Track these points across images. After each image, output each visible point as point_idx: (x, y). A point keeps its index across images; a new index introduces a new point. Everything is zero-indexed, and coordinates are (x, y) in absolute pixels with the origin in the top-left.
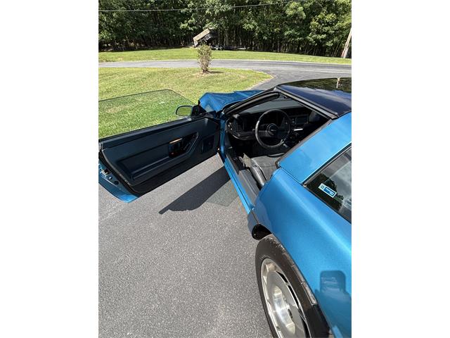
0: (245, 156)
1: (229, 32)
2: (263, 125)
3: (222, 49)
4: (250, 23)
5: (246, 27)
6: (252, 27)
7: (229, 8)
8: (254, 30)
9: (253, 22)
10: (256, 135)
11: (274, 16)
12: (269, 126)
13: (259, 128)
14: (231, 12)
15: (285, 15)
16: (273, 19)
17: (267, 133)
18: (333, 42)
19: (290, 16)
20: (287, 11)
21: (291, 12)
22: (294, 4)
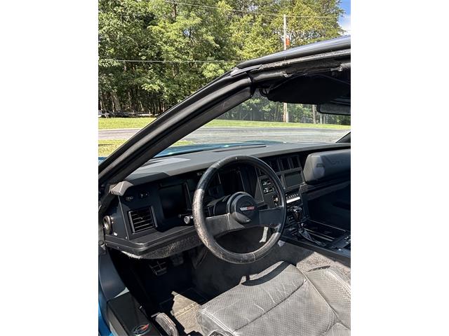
0: (179, 299)
1: (119, 94)
2: (214, 203)
3: (110, 116)
4: (154, 83)
5: (146, 87)
6: (156, 88)
7: (115, 64)
8: (161, 92)
9: (158, 82)
10: (201, 232)
11: (188, 77)
12: (232, 200)
13: (206, 212)
14: (120, 69)
15: (203, 76)
16: (187, 80)
17: (231, 220)
18: (269, 107)
19: (210, 78)
20: (205, 73)
21: (211, 75)
22: (212, 66)
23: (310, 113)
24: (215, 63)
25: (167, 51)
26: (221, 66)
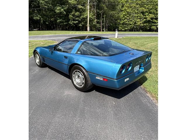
4: (37, 16)
5: (35, 18)
6: (38, 18)
8: (40, 20)
9: (39, 16)
11: (50, 13)
18: (82, 24)
19: (58, 13)
20: (56, 11)
21: (58, 11)
22: (58, 8)
23: (100, 26)
24: (60, 6)
25: (42, 3)
26: (63, 8)
